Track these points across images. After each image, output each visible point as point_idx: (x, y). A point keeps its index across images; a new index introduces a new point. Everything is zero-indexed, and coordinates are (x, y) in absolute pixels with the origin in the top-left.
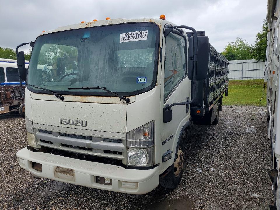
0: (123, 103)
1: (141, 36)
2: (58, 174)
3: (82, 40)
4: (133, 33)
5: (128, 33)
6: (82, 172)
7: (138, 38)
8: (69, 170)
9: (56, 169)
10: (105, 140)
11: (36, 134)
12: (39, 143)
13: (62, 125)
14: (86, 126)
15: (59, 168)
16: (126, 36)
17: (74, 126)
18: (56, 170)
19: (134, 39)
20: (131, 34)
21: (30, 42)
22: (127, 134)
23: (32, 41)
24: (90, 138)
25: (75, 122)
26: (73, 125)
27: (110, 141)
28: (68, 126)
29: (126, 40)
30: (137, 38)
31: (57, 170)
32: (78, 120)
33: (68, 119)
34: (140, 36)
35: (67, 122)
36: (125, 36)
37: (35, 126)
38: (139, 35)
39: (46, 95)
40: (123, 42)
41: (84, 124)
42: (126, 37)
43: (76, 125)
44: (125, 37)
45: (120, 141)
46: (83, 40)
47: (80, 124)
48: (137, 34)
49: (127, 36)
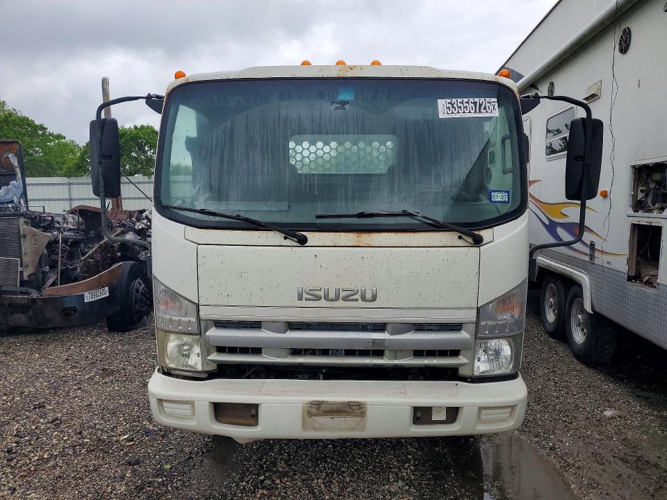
0: (469, 245)
1: (485, 108)
2: (316, 421)
3: (335, 105)
4: (465, 100)
5: (454, 100)
6: (388, 404)
7: (480, 112)
8: (349, 404)
9: (310, 409)
10: (420, 327)
11: (208, 334)
12: (215, 356)
13: (304, 303)
14: (374, 298)
15: (318, 404)
16: (452, 105)
17: (340, 303)
18: (309, 412)
19: (470, 112)
20: (462, 103)
21: (145, 95)
22: (478, 309)
23: (149, 94)
24: (380, 327)
25: (343, 294)
26: (337, 299)
27: (431, 330)
28: (323, 303)
29: (452, 113)
30: (478, 111)
31: (314, 411)
32: (352, 287)
33: (324, 286)
34: (482, 108)
35: (321, 293)
36: (450, 106)
37: (205, 313)
38: (480, 105)
39: (245, 232)
40: (446, 116)
41: (369, 296)
42: (453, 107)
43: (346, 299)
44: (449, 108)
45: (458, 327)
46: (339, 106)
47: (358, 296)
48: (475, 103)
49: (455, 106)
